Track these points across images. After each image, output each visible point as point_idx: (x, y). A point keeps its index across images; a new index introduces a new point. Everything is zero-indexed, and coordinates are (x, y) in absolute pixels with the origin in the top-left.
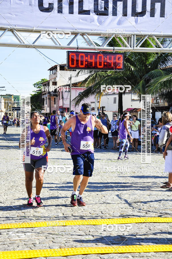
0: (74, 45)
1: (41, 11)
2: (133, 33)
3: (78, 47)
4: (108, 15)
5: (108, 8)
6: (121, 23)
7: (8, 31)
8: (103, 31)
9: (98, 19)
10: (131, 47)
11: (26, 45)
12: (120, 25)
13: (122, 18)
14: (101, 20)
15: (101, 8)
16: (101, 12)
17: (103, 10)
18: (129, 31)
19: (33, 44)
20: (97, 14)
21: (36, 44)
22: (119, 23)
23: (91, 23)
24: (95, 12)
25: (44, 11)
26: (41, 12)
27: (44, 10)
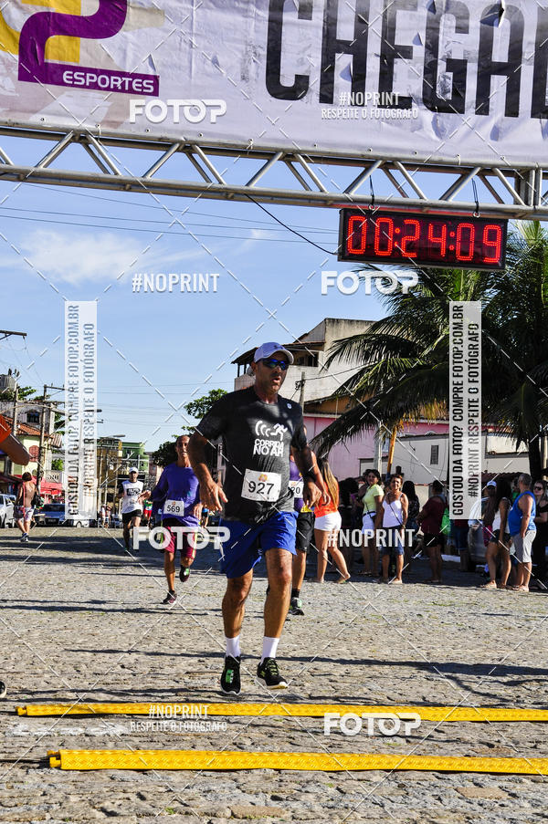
0: (360, 192)
1: (274, 95)
2: (534, 164)
3: (373, 200)
4: (462, 112)
5: (464, 92)
6: (500, 135)
7: (178, 150)
8: (449, 156)
9: (435, 122)
10: (527, 203)
11: (226, 189)
12: (497, 140)
13: (502, 120)
14: (442, 126)
15: (445, 92)
16: (442, 104)
17: (449, 96)
18: (524, 158)
19: (246, 188)
20: (432, 109)
21: (253, 187)
22: (496, 134)
23: (413, 132)
24: (425, 102)
25: (281, 96)
26: (273, 99)
27: (281, 94)
